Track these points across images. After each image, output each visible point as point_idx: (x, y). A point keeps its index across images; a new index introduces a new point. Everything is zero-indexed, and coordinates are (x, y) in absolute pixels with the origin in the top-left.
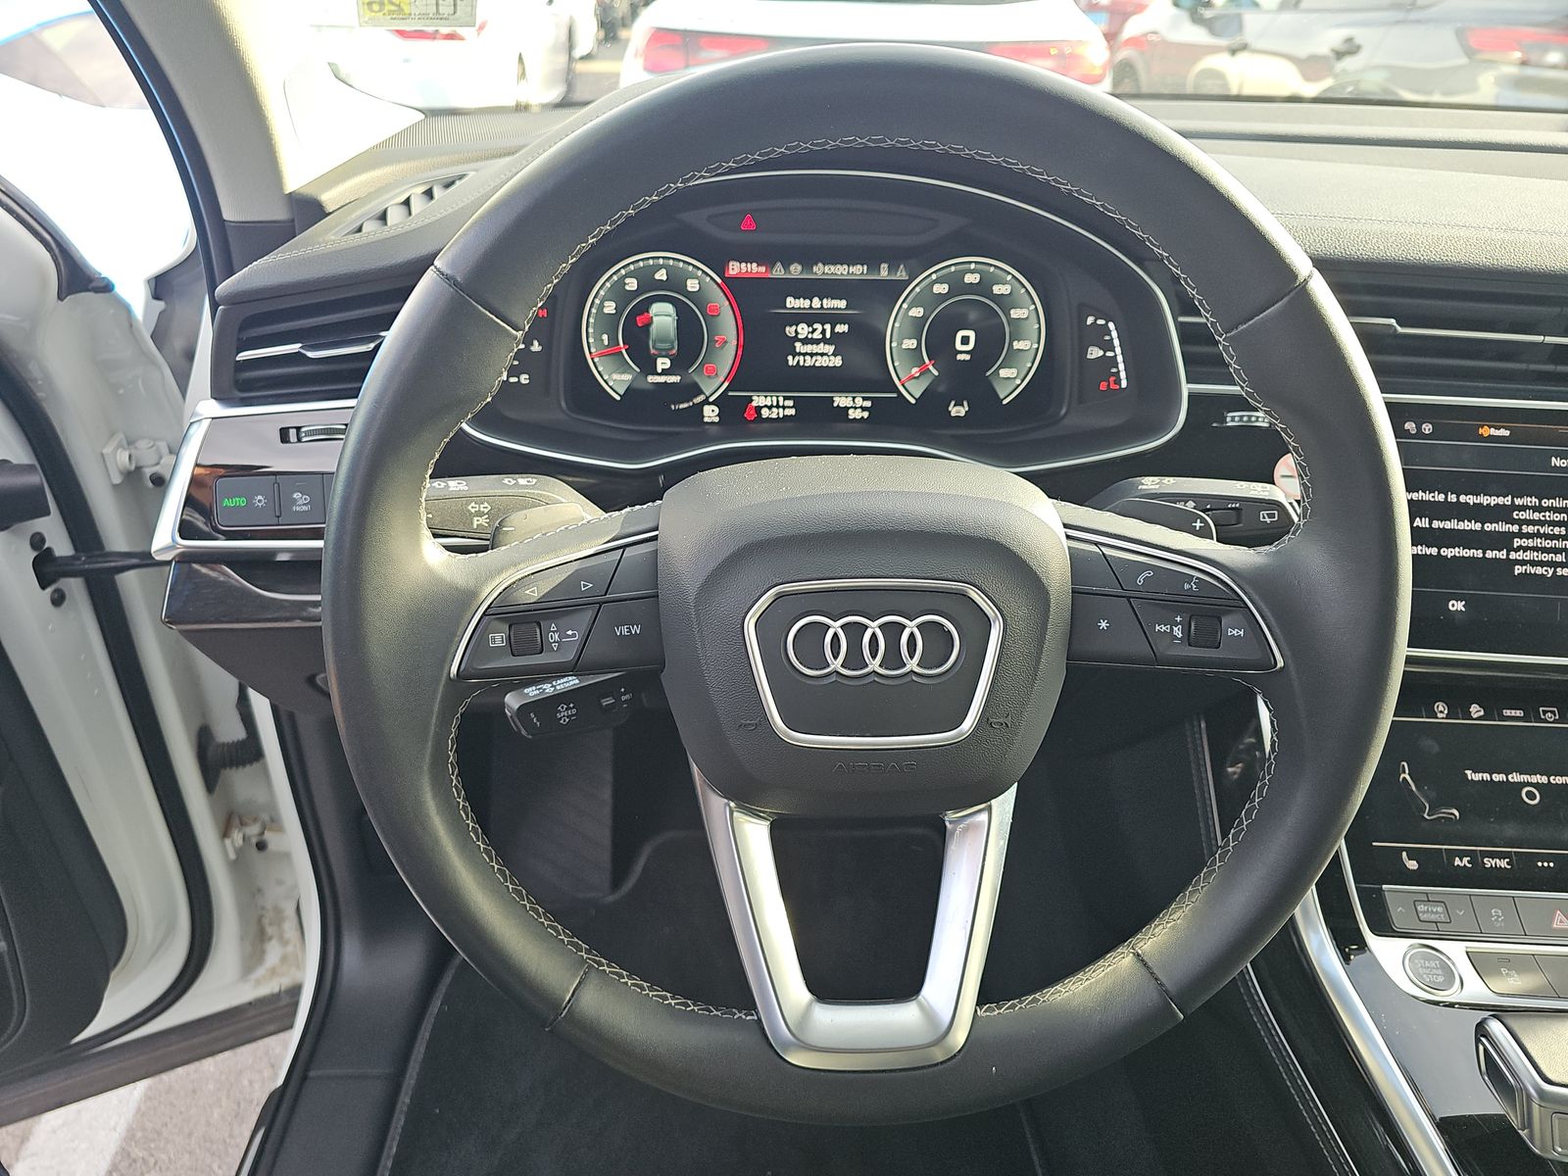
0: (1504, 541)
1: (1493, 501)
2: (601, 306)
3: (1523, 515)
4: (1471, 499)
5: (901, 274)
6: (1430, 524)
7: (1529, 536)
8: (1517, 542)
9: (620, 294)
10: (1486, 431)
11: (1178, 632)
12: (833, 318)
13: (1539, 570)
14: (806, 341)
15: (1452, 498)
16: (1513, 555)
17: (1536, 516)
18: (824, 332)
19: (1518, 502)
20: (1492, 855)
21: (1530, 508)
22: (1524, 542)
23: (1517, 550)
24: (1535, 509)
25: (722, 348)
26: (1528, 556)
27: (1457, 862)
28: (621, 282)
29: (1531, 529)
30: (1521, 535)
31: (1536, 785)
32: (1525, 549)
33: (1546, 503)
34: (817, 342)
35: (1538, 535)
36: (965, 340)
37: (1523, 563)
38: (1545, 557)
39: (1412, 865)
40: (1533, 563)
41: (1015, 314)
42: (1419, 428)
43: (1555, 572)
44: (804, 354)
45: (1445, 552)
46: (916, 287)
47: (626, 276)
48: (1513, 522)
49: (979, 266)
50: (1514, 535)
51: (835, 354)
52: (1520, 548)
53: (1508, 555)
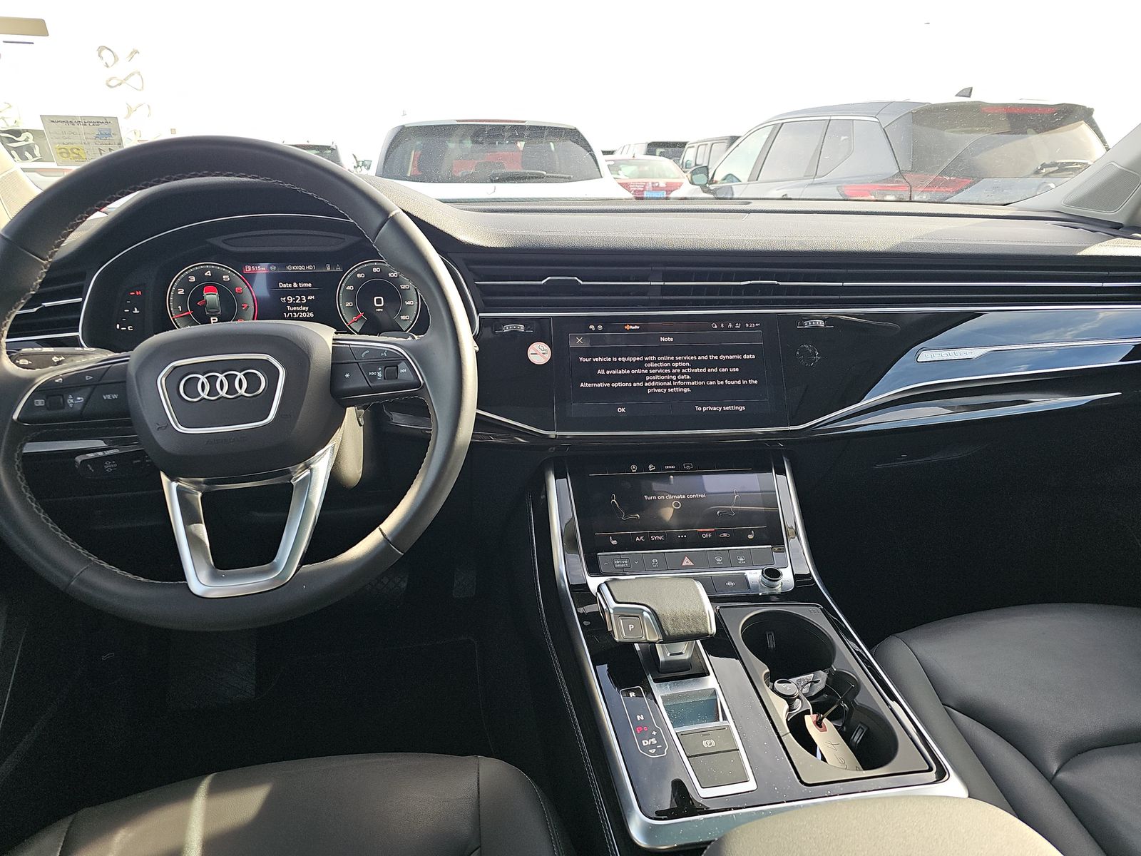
0: (641, 378)
1: (634, 359)
2: (176, 291)
3: (649, 365)
4: (624, 359)
5: (339, 269)
6: (605, 372)
7: (652, 375)
8: (648, 378)
9: (185, 283)
10: (627, 327)
11: (380, 374)
12: (306, 292)
13: (660, 390)
14: (292, 305)
15: (615, 359)
16: (646, 384)
17: (655, 365)
18: (301, 300)
19: (646, 359)
20: (655, 534)
21: (652, 361)
22: (651, 378)
23: (648, 382)
24: (655, 362)
25: (246, 309)
26: (654, 384)
27: (637, 539)
28: (187, 278)
29: (653, 371)
30: (649, 374)
31: (680, 500)
32: (652, 381)
33: (659, 359)
34: (298, 305)
35: (657, 374)
36: (379, 301)
37: (651, 387)
38: (663, 384)
39: (614, 542)
40: (657, 387)
41: (403, 287)
42: (596, 327)
43: (667, 390)
44: (293, 312)
45: (613, 385)
46: (347, 276)
47: (189, 275)
48: (645, 369)
49: (379, 264)
50: (646, 375)
51: (309, 311)
52: (649, 380)
53: (644, 384)
